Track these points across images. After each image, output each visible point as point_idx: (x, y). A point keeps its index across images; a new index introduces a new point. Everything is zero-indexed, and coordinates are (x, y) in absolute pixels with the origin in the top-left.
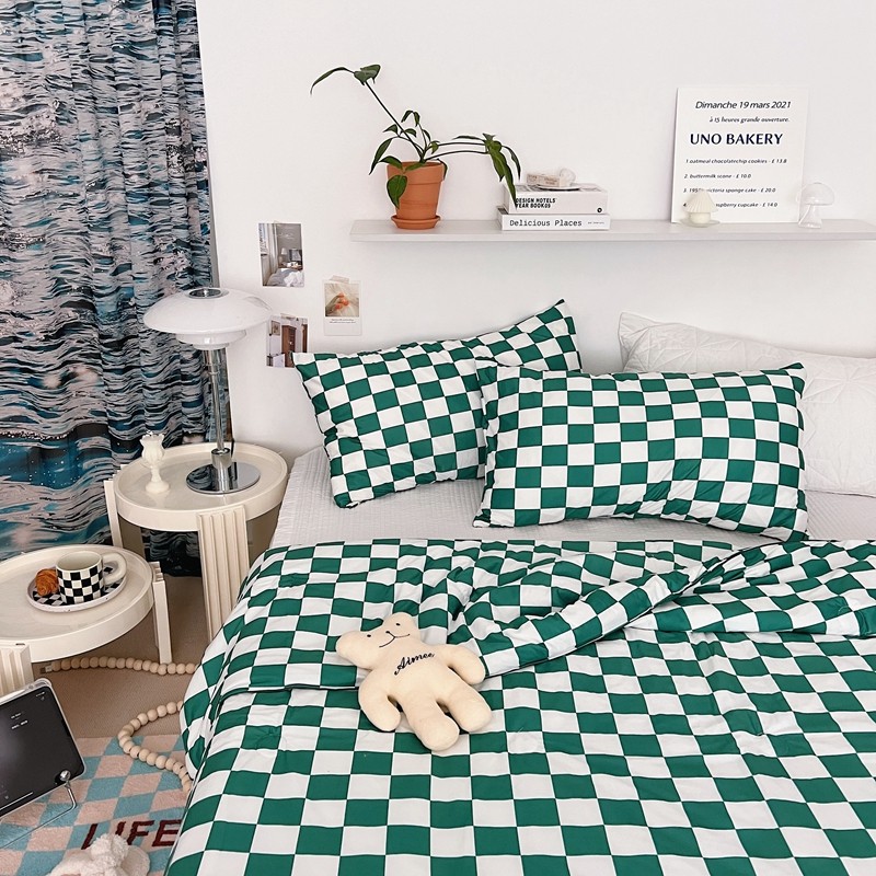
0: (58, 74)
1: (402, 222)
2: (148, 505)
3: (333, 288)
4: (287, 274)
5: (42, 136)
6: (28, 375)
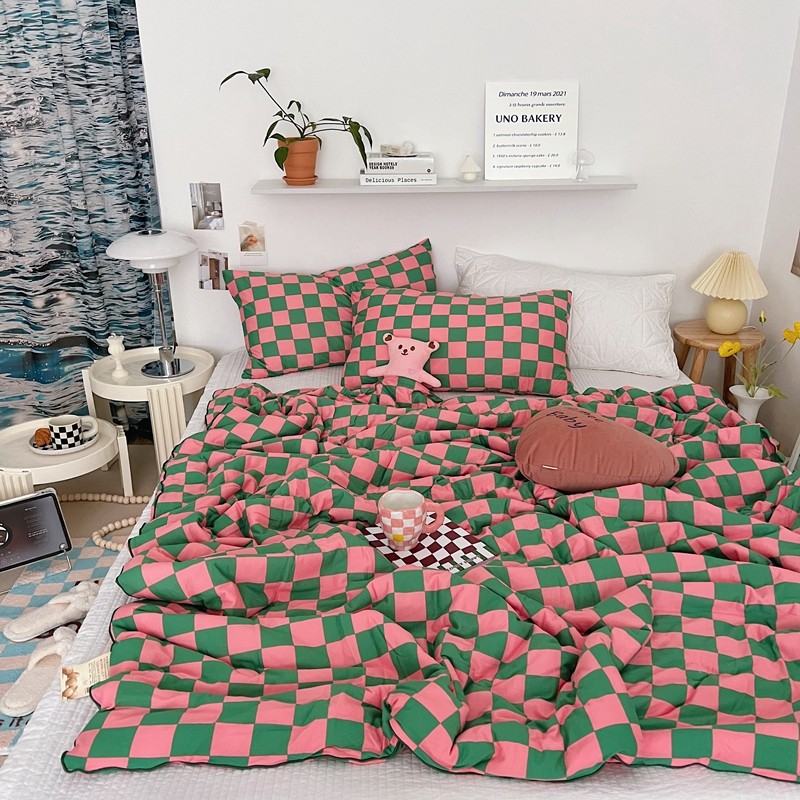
0: (42, 77)
1: (290, 180)
2: (113, 385)
3: (244, 230)
4: (211, 220)
5: (30, 122)
6: (23, 298)
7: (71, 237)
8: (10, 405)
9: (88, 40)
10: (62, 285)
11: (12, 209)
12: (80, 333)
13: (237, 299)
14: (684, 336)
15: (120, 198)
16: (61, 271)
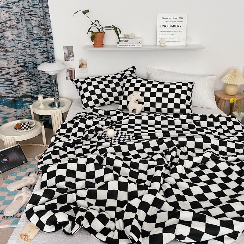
0: (16, 12)
1: (95, 46)
3: (81, 61)
4: (70, 58)
5: (13, 26)
6: (11, 82)
7: (26, 63)
8: (7, 116)
11: (8, 54)
12: (29, 94)
14: (218, 96)
15: (40, 51)
16: (23, 74)
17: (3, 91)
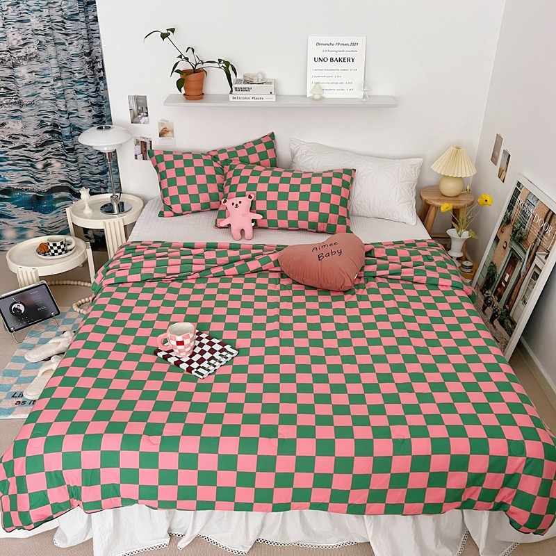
1: (187, 97)
2: (84, 218)
3: (162, 124)
4: (141, 118)
8: (24, 226)
9: (65, 7)
10: (53, 155)
12: (64, 184)
13: (156, 168)
15: (87, 103)
16: (52, 147)
17: (15, 179)
